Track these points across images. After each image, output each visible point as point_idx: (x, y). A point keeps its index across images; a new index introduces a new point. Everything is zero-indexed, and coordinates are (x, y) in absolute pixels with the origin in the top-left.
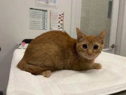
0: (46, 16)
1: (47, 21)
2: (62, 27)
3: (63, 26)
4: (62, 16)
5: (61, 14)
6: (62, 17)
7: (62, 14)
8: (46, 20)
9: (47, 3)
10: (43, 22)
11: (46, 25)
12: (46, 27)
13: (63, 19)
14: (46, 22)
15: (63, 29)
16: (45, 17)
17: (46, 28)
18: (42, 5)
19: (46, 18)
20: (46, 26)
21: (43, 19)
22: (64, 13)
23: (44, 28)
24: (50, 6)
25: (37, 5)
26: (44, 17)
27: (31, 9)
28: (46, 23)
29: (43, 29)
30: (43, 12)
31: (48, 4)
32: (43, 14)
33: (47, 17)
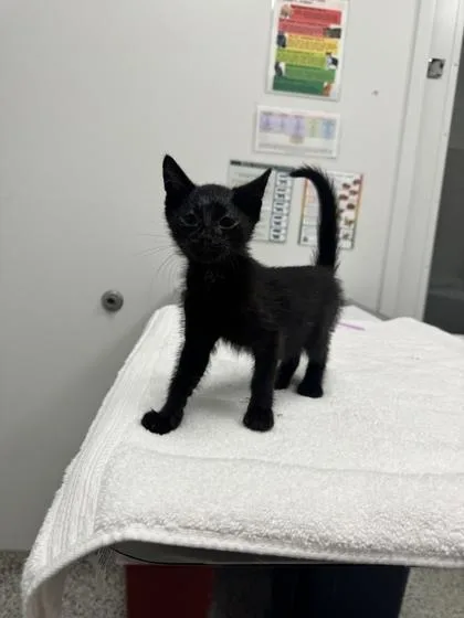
0: (288, 190)
1: (289, 208)
2: (351, 232)
3: (354, 230)
4: (356, 188)
5: (349, 181)
6: (354, 193)
7: (356, 182)
8: (286, 205)
9: (297, 138)
10: (273, 213)
11: (284, 225)
12: (283, 231)
13: (358, 201)
14: (285, 211)
15: (352, 240)
16: (283, 196)
17: (282, 238)
18: (275, 146)
19: (287, 198)
20: (286, 228)
21: (274, 200)
22: (362, 177)
23: (277, 237)
24: (308, 150)
25: (257, 149)
26: (280, 196)
27: (234, 163)
28: (285, 218)
29: (270, 241)
30: (280, 174)
31: (300, 145)
32: (278, 183)
33: (291, 195)
